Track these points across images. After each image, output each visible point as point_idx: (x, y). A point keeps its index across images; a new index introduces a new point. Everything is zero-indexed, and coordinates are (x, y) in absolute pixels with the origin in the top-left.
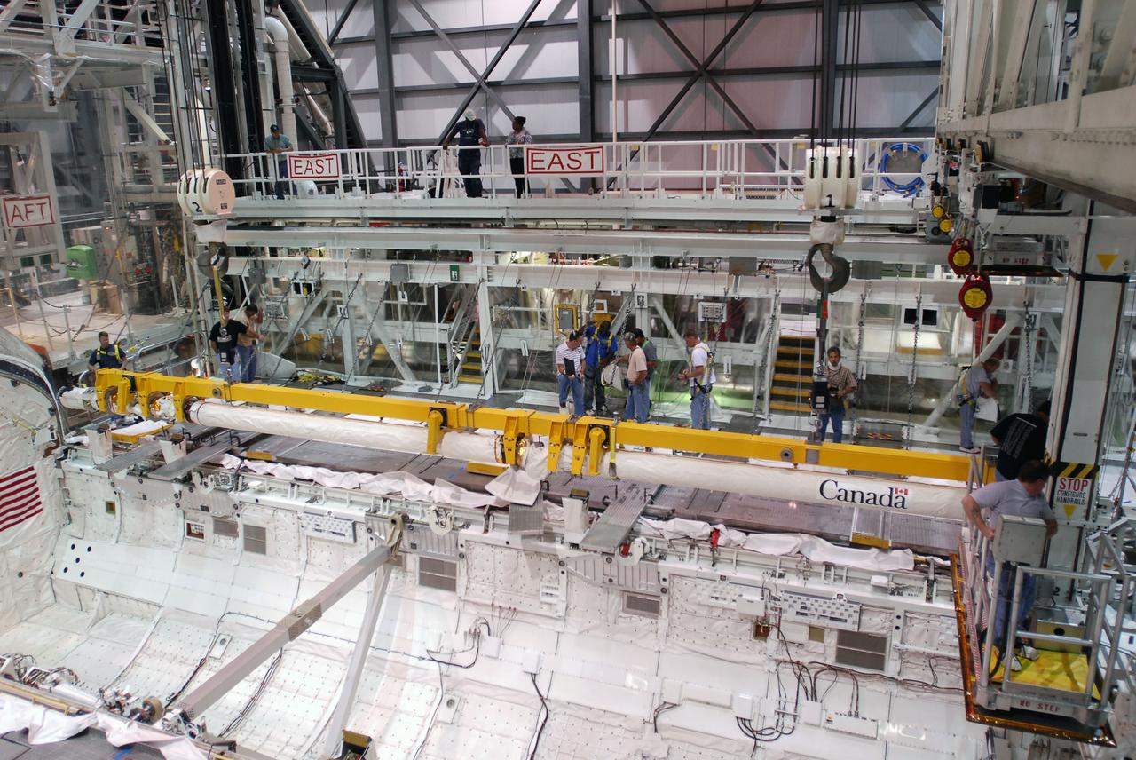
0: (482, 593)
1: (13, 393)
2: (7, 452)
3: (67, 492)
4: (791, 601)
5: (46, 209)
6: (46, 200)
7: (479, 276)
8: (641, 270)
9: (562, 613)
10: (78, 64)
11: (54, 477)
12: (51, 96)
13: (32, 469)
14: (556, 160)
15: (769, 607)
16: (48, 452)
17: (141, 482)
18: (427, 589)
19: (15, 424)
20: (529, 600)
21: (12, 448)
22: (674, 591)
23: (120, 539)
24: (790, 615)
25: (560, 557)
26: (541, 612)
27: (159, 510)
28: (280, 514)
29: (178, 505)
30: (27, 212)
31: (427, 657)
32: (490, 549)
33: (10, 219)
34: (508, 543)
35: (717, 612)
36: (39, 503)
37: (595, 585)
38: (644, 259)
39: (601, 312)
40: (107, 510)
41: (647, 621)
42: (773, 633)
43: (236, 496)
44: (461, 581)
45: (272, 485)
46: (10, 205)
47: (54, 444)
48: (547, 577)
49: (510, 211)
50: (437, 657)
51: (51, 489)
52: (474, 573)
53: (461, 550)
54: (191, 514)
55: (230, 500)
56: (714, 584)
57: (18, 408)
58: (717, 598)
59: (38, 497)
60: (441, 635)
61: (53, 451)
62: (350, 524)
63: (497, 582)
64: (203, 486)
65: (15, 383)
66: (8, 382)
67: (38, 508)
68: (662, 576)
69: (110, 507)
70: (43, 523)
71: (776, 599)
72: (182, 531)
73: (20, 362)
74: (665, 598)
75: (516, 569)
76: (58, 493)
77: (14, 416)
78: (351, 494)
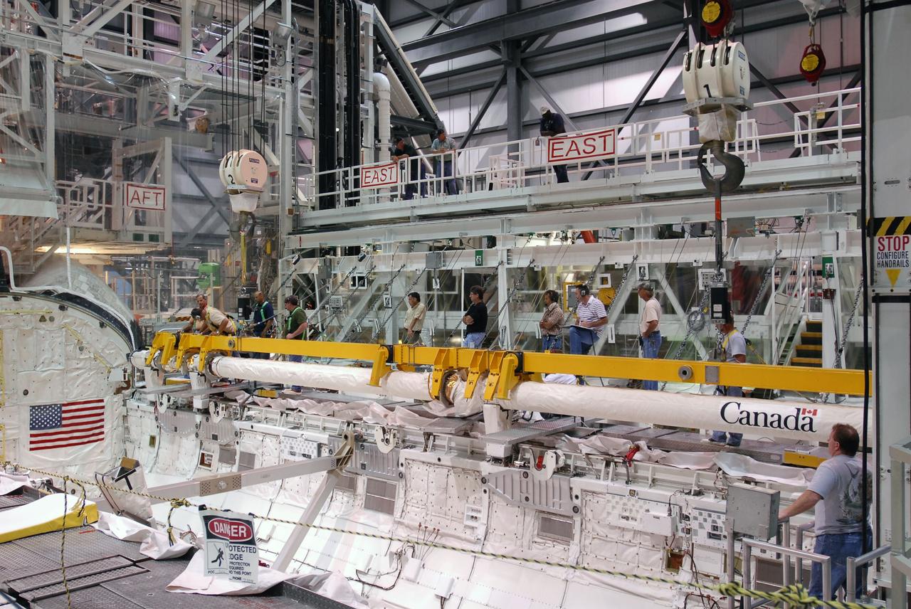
0: (414, 515)
1: (99, 333)
2: (84, 381)
3: (127, 429)
4: (701, 519)
5: (160, 198)
6: (162, 191)
7: (499, 260)
8: (642, 240)
9: (481, 536)
10: (202, 89)
11: (120, 414)
12: (176, 108)
13: (102, 401)
14: (574, 147)
15: (680, 528)
16: (119, 391)
17: (175, 415)
18: (370, 513)
19: (95, 359)
20: (455, 525)
21: (88, 379)
22: (587, 511)
23: (154, 469)
24: (701, 537)
25: (484, 474)
26: (463, 535)
27: (184, 440)
28: (268, 440)
29: (197, 435)
30: (144, 197)
31: (355, 577)
32: (425, 467)
33: (129, 201)
34: (439, 460)
35: (628, 536)
36: (102, 433)
37: (513, 505)
38: (646, 229)
39: (605, 286)
40: (150, 445)
41: (560, 547)
42: (686, 562)
43: (238, 424)
44: (399, 504)
45: (268, 416)
46: (132, 190)
47: (125, 385)
48: (471, 499)
49: (532, 198)
50: (364, 579)
51: (115, 423)
52: (411, 494)
53: (401, 469)
54: (206, 444)
55: (233, 427)
56: (625, 500)
57: (101, 347)
58: (627, 518)
59: (102, 427)
60: (371, 557)
61: (123, 391)
62: (315, 444)
63: (429, 505)
64: (215, 415)
65: (102, 325)
66: (97, 323)
67: (101, 437)
68: (574, 494)
69: (153, 439)
70: (102, 452)
71: (687, 518)
72: (196, 460)
73: (112, 311)
74: (577, 519)
75: (446, 489)
76: (120, 429)
77: (96, 352)
78: (324, 420)
